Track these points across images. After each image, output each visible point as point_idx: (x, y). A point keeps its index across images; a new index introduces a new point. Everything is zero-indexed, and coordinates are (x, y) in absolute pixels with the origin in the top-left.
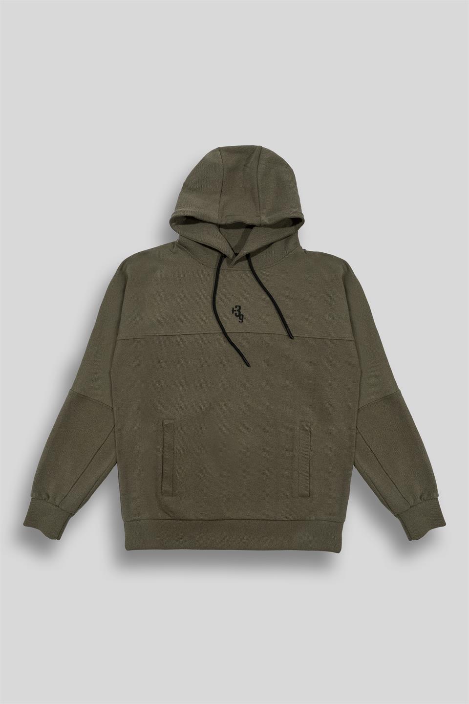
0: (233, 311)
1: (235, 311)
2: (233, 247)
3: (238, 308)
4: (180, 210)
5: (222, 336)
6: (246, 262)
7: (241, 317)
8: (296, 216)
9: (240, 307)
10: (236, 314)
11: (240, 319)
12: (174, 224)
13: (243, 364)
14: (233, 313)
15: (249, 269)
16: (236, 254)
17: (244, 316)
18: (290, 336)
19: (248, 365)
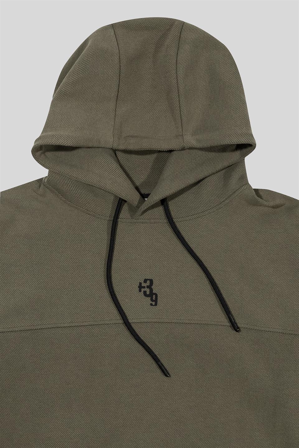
0: (140, 287)
1: (144, 287)
2: (138, 184)
3: (148, 282)
4: (50, 133)
5: (123, 328)
6: (161, 209)
7: (154, 296)
8: (243, 141)
9: (151, 281)
10: (145, 292)
11: (152, 300)
12: (39, 153)
13: (159, 371)
14: (140, 291)
15: (166, 221)
16: (144, 196)
17: (159, 296)
18: (235, 327)
19: (165, 373)
